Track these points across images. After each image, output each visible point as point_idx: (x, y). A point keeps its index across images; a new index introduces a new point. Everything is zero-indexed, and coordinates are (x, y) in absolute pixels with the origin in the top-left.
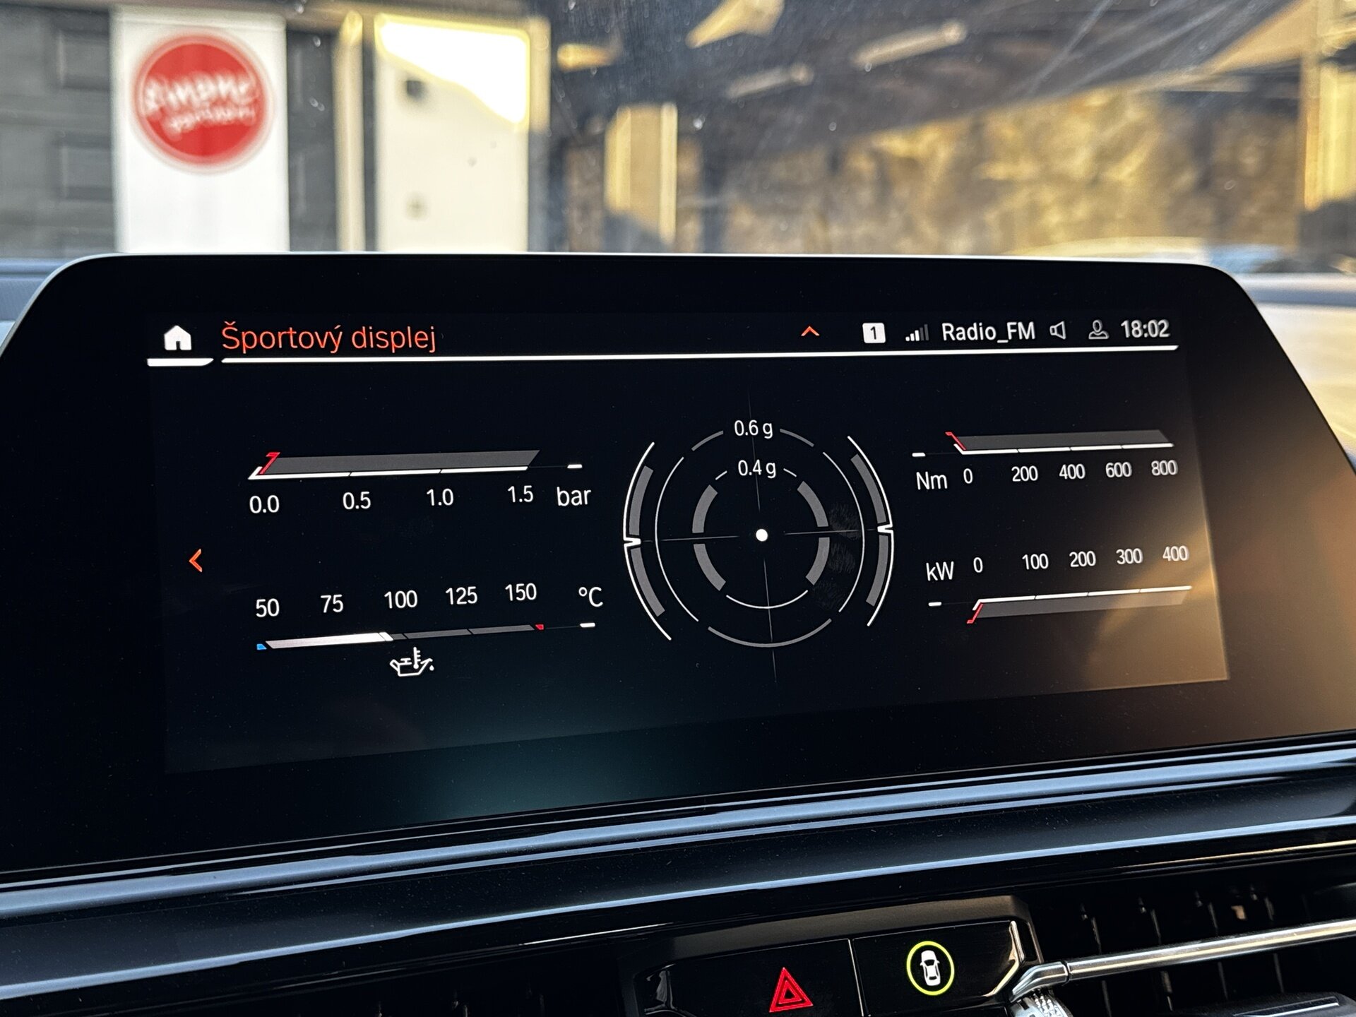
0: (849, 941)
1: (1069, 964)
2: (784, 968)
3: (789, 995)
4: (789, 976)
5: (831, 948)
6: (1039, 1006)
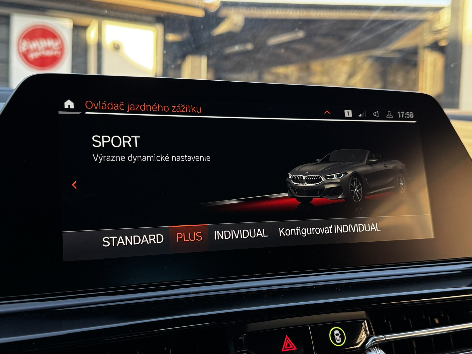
0: (309, 326)
1: (385, 336)
2: (286, 336)
3: (288, 345)
4: (288, 338)
5: (302, 329)
6: (375, 351)
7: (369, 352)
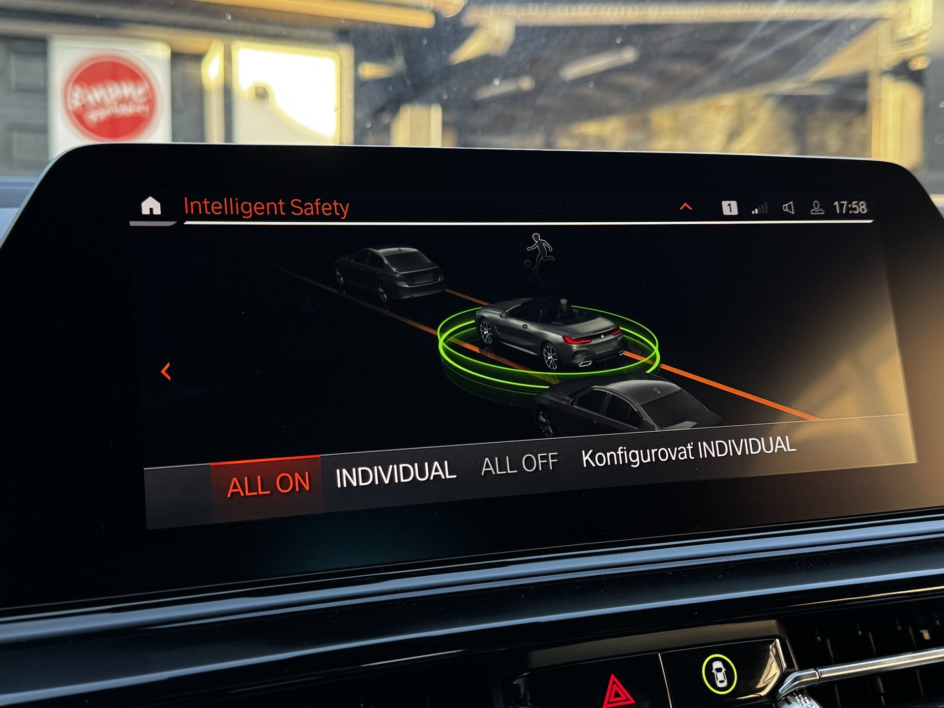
0: (659, 654)
1: (819, 671)
2: (612, 675)
3: (617, 695)
4: (616, 680)
5: (647, 660)
6: (799, 702)
7: (787, 705)
